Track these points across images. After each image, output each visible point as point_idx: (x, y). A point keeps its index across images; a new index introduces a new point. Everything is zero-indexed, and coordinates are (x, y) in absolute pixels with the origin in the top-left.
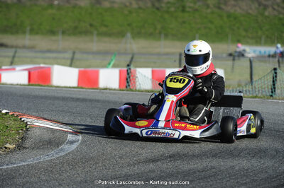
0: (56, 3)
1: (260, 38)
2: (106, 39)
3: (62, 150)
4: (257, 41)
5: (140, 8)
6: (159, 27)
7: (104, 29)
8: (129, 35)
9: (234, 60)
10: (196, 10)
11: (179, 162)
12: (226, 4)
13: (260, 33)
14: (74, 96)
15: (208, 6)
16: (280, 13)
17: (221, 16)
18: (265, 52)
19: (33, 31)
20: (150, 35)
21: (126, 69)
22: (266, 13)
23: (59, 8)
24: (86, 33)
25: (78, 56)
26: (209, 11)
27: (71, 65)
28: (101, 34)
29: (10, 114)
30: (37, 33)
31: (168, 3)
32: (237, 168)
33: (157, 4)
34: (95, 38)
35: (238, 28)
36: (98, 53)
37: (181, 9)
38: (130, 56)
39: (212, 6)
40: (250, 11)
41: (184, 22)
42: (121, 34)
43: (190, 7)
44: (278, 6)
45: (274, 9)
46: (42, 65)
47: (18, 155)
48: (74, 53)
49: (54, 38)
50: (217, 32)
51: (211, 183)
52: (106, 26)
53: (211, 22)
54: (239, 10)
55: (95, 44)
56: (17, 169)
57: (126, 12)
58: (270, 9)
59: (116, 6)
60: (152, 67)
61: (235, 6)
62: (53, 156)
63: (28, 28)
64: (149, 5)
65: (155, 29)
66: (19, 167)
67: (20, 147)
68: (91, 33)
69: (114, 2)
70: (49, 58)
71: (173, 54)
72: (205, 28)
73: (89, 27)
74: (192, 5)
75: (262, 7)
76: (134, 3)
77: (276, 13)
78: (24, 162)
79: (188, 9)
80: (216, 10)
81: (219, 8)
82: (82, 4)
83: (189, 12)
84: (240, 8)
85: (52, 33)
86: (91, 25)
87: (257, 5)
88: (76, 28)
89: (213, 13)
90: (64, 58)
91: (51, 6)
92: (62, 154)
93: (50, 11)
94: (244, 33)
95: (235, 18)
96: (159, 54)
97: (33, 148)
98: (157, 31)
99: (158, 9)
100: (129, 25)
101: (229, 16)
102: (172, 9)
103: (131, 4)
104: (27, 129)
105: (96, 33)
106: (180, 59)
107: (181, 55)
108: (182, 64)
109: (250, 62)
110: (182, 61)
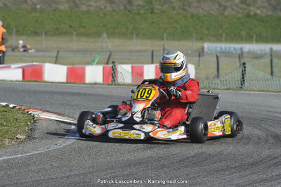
0: (39, 7)
1: (221, 36)
2: (83, 39)
4: (218, 39)
6: (130, 27)
7: (82, 30)
8: (105, 35)
9: (199, 56)
10: (164, 12)
12: (189, 6)
13: (220, 31)
14: (69, 90)
15: (174, 8)
16: (238, 13)
17: (185, 17)
18: (225, 48)
19: (18, 32)
20: (123, 35)
22: (226, 14)
26: (175, 12)
27: (56, 63)
28: (79, 35)
29: (18, 108)
30: (22, 34)
31: (139, 5)
33: (129, 8)
34: (75, 38)
35: (201, 27)
36: (78, 51)
37: (150, 11)
38: (108, 54)
39: (177, 8)
40: (212, 12)
41: (153, 23)
42: (97, 35)
43: (158, 9)
45: (233, 9)
46: (34, 63)
47: (30, 145)
48: (58, 52)
49: (37, 38)
50: (183, 32)
52: (84, 27)
53: (176, 22)
54: (201, 11)
55: (75, 43)
58: (230, 10)
60: (131, 63)
61: (198, 7)
63: (14, 30)
64: (122, 8)
65: (128, 29)
68: (71, 34)
69: (90, 6)
71: (145, 51)
72: (171, 27)
73: (68, 28)
74: (159, 7)
75: (222, 8)
76: (108, 6)
77: (234, 13)
79: (156, 11)
80: (181, 12)
81: (184, 9)
82: (62, 8)
83: (157, 13)
84: (202, 9)
85: (36, 34)
86: (70, 26)
87: (217, 6)
88: (57, 29)
89: (178, 14)
90: (49, 57)
91: (34, 9)
93: (34, 14)
94: (206, 32)
95: (198, 18)
96: (131, 51)
97: (42, 139)
98: (129, 31)
99: (129, 11)
100: (104, 26)
101: (192, 17)
102: (142, 11)
103: (105, 7)
104: (35, 121)
105: (75, 33)
106: (152, 56)
107: (152, 52)
108: (154, 61)
109: (217, 57)
110: (154, 58)
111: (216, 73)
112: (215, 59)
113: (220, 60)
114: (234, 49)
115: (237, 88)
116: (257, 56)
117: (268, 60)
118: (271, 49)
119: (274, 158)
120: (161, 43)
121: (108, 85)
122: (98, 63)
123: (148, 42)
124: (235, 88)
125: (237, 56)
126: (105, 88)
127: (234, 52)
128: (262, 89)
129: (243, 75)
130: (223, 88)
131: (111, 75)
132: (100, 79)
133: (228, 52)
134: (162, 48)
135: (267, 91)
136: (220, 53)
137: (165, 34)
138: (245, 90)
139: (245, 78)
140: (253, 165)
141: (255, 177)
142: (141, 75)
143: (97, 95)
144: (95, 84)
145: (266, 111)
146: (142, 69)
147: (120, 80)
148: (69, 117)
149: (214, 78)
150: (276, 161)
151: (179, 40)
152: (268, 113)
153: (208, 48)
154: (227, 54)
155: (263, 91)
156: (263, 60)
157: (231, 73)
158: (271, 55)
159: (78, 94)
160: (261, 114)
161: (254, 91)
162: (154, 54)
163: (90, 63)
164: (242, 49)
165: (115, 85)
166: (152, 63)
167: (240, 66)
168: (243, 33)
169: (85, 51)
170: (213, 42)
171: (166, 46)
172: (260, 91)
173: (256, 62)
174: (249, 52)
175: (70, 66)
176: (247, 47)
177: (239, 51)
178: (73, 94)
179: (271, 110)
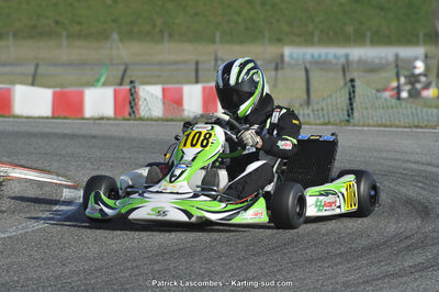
1: (312, 35)
2: (80, 43)
4: (308, 40)
6: (159, 23)
7: (76, 28)
8: (115, 36)
9: (277, 69)
13: (311, 26)
18: (320, 56)
20: (147, 36)
24: (50, 34)
25: (42, 70)
27: (33, 85)
28: (70, 36)
34: (64, 42)
36: (71, 64)
38: (122, 68)
41: (197, 14)
42: (103, 36)
48: (37, 66)
50: (247, 28)
52: (79, 23)
53: (236, 12)
55: (65, 51)
65: (154, 26)
68: (58, 35)
71: (185, 62)
72: (228, 22)
73: (53, 25)
86: (57, 23)
88: (34, 27)
90: (21, 74)
94: (286, 28)
96: (160, 64)
98: (157, 29)
100: (114, 21)
105: (64, 34)
106: (197, 71)
107: (197, 63)
108: (201, 78)
109: (307, 71)
110: (200, 73)
111: (305, 96)
112: (303, 74)
113: (311, 74)
114: (335, 56)
115: (341, 121)
116: (372, 68)
118: (397, 56)
120: (211, 48)
121: (125, 120)
122: (105, 84)
123: (188, 47)
124: (338, 121)
125: (340, 67)
126: (117, 125)
127: (334, 61)
129: (350, 99)
130: (318, 122)
131: (128, 104)
132: (109, 111)
133: (324, 63)
134: (213, 57)
135: (391, 126)
136: (311, 63)
137: (218, 35)
138: (354, 125)
139: (355, 105)
141: (374, 270)
142: (179, 102)
143: (105, 138)
144: (102, 118)
146: (180, 92)
147: (143, 111)
148: (58, 175)
149: (301, 106)
150: (409, 242)
151: (241, 42)
152: (393, 163)
153: (291, 56)
154: (323, 65)
155: (386, 126)
157: (330, 96)
158: (397, 66)
159: (73, 136)
160: (382, 165)
161: (369, 125)
162: (200, 67)
163: (91, 84)
164: (347, 56)
165: (135, 119)
166: (197, 82)
167: (346, 84)
168: (350, 29)
169: (82, 64)
170: (299, 45)
171: (220, 55)
172: (379, 126)
173: (373, 77)
174: (361, 62)
175: (58, 90)
176: (357, 53)
177: (343, 60)
178: (64, 136)
179: (398, 156)
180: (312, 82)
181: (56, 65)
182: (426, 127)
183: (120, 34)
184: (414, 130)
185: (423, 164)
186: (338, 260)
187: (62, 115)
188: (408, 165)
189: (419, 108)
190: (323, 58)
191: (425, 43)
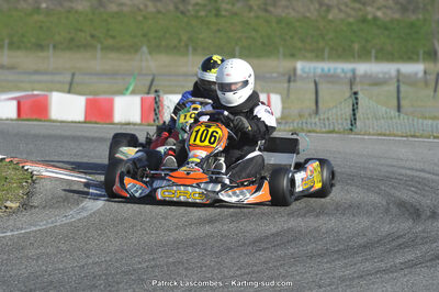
0: (44, 5)
1: (323, 50)
2: (113, 55)
3: (83, 208)
4: (318, 55)
5: (159, 12)
6: (184, 38)
7: (110, 42)
8: (145, 49)
9: (289, 81)
10: (236, 14)
11: (244, 222)
12: (274, 5)
13: (321, 44)
14: (87, 134)
15: (251, 9)
16: (349, 16)
17: (268, 22)
18: (329, 70)
19: (12, 46)
20: (173, 49)
21: (152, 96)
22: (330, 17)
23: (48, 12)
24: (85, 47)
25: (78, 78)
26: (252, 14)
27: (69, 92)
28: (106, 49)
29: (8, 160)
30: (19, 48)
31: (197, 4)
32: (324, 230)
33: (181, 7)
34: (99, 54)
35: (292, 38)
37: (214, 12)
38: (150, 78)
39: (255, 8)
40: (308, 15)
41: (219, 31)
42: (134, 49)
43: (226, 10)
44: (347, 6)
45: (340, 10)
46: (36, 93)
47: (25, 217)
48: (73, 75)
49: (41, 54)
50: (264, 44)
51: (292, 251)
52: (113, 37)
53: (254, 30)
54: (293, 14)
55: (99, 62)
56: (26, 237)
57: (140, 18)
58: (336, 11)
59: (125, 9)
61: (287, 7)
62: (73, 217)
63: (6, 41)
64: (171, 7)
65: (180, 41)
66: (29, 233)
67: (25, 206)
68: (93, 47)
69: (122, 4)
70: (39, 82)
72: (247, 38)
73: (89, 38)
74: (229, 7)
75: (324, 8)
76: (150, 4)
77: (342, 16)
78: (35, 226)
79: (223, 13)
80: (262, 14)
81: (266, 10)
82: (80, 7)
83: (224, 16)
84: (294, 10)
85: (40, 47)
86: (92, 36)
87: (317, 6)
88: (72, 40)
89: (257, 17)
90: (60, 82)
91: (37, 10)
92: (84, 214)
93: (36, 17)
94: (299, 44)
95: (288, 24)
96: (185, 75)
97: (44, 207)
98: (183, 44)
99: (182, 13)
100: (144, 35)
101: (279, 21)
102: (202, 13)
103: (146, 6)
104: (34, 182)
105: (99, 46)
109: (316, 84)
111: (314, 107)
112: (312, 85)
113: (320, 87)
114: (343, 70)
115: (345, 130)
116: (376, 82)
117: (392, 88)
118: (398, 71)
119: (398, 238)
121: (149, 125)
122: (133, 93)
124: (342, 130)
125: (348, 81)
127: (342, 75)
128: (384, 132)
129: (354, 110)
130: (324, 130)
131: (153, 110)
133: (332, 76)
135: (389, 135)
136: (320, 76)
137: (237, 49)
138: (356, 134)
139: (357, 116)
140: (365, 246)
144: (129, 124)
145: (388, 166)
147: (166, 118)
149: (310, 115)
150: (401, 241)
151: (258, 57)
152: (390, 169)
153: (303, 70)
154: (331, 78)
155: (385, 135)
156: (386, 88)
157: (336, 107)
158: (398, 81)
159: (101, 139)
160: (380, 170)
161: (369, 134)
163: (121, 93)
164: (354, 71)
167: (350, 96)
168: (356, 47)
169: (113, 74)
170: (310, 60)
172: (380, 135)
173: (376, 90)
174: (365, 76)
175: (91, 97)
176: (363, 68)
177: (349, 75)
178: (94, 139)
179: (395, 163)
180: (320, 94)
181: (91, 74)
182: (421, 137)
183: (148, 47)
184: (411, 139)
185: (417, 170)
186: (336, 256)
187: (94, 120)
188: (403, 171)
189: (416, 119)
190: (332, 71)
191: (424, 60)
